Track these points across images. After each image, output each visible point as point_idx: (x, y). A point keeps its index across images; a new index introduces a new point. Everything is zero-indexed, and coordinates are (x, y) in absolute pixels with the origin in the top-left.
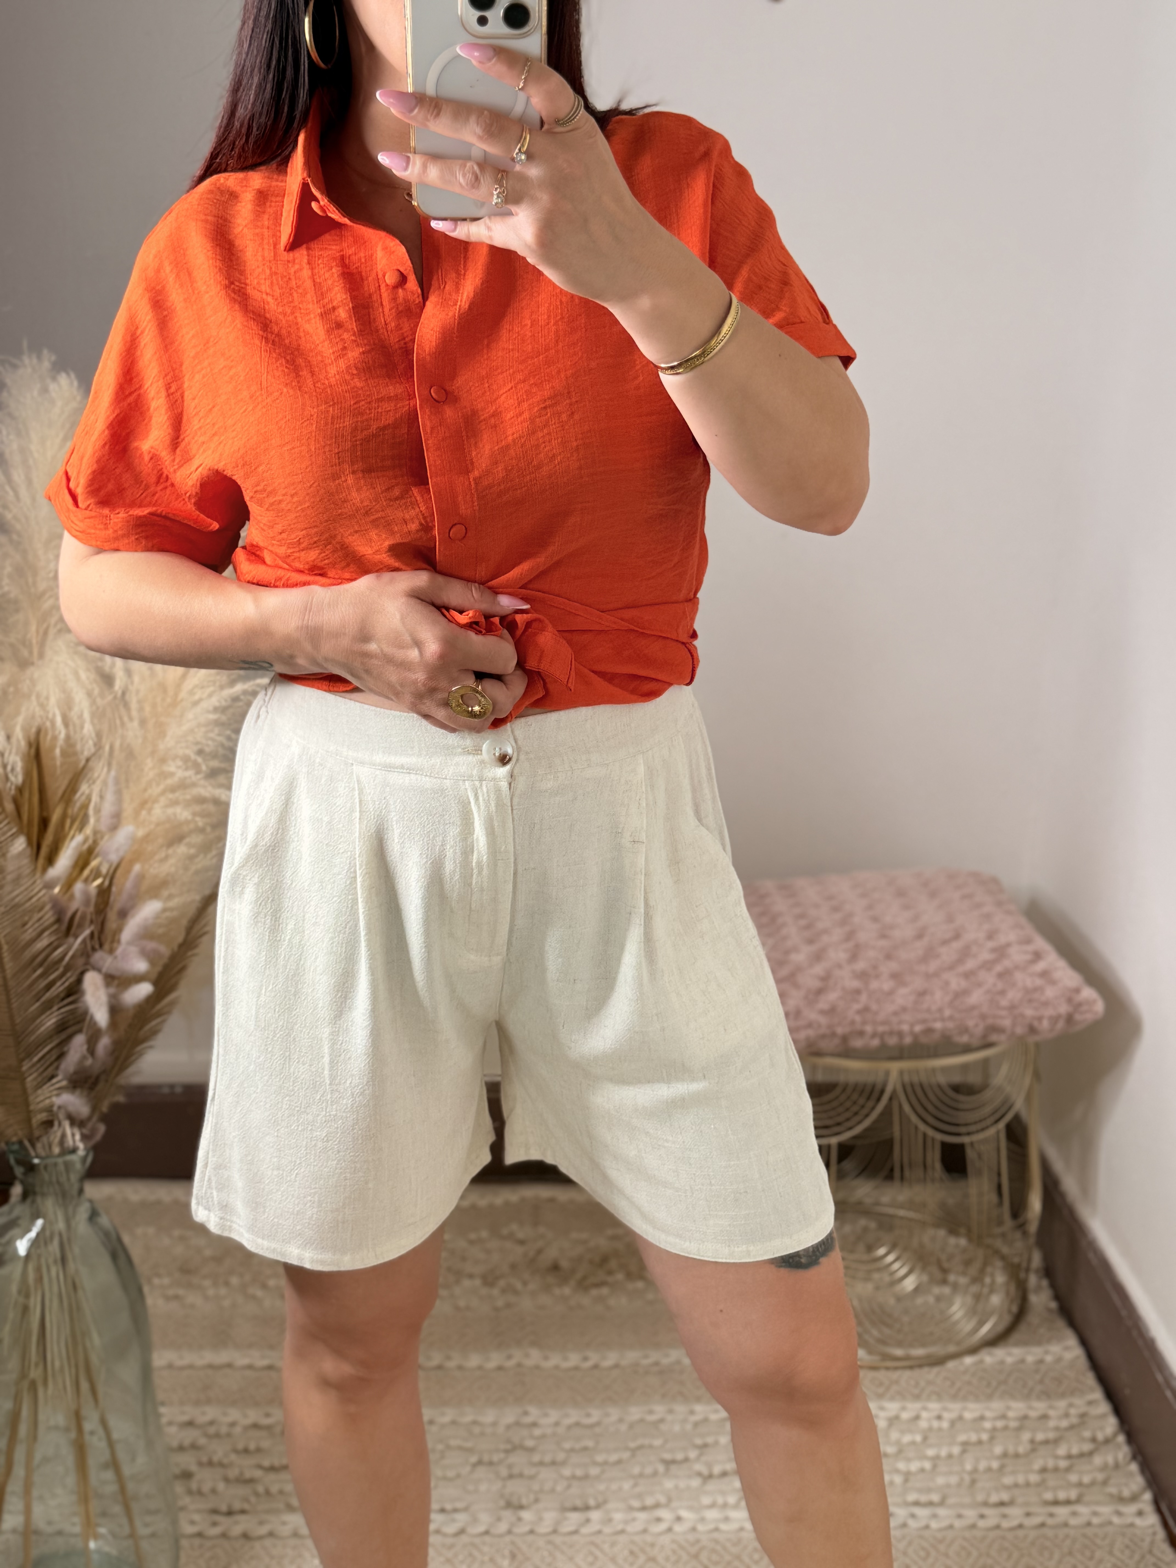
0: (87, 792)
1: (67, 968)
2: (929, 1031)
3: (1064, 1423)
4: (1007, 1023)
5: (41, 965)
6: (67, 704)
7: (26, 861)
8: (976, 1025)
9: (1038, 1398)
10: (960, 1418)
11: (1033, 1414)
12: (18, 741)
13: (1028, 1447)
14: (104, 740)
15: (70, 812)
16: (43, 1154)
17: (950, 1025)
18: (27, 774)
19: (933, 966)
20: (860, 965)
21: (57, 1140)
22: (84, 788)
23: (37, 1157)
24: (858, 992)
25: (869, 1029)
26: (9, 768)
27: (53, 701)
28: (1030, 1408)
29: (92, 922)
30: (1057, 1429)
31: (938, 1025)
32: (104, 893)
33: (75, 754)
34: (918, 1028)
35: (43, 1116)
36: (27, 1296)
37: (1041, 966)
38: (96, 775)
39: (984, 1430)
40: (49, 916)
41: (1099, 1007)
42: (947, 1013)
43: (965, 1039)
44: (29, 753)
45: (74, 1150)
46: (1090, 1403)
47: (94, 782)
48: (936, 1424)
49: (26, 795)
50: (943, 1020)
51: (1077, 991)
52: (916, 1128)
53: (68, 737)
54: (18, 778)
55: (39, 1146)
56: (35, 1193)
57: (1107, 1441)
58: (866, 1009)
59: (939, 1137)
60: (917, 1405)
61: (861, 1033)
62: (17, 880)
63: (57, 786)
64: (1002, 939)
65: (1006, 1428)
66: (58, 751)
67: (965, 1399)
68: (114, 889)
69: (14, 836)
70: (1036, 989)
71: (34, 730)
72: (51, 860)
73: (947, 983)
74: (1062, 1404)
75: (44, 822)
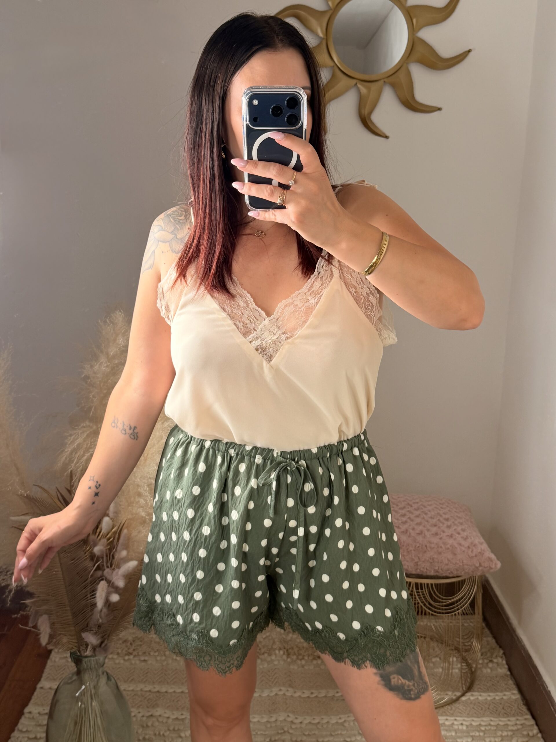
3: (515, 728)
9: (504, 717)
10: (471, 724)
11: (502, 723)
13: (500, 739)
28: (500, 721)
30: (512, 731)
39: (482, 731)
46: (526, 719)
48: (460, 727)
57: (533, 736)
60: (453, 718)
65: (490, 730)
67: (472, 716)
74: (513, 719)
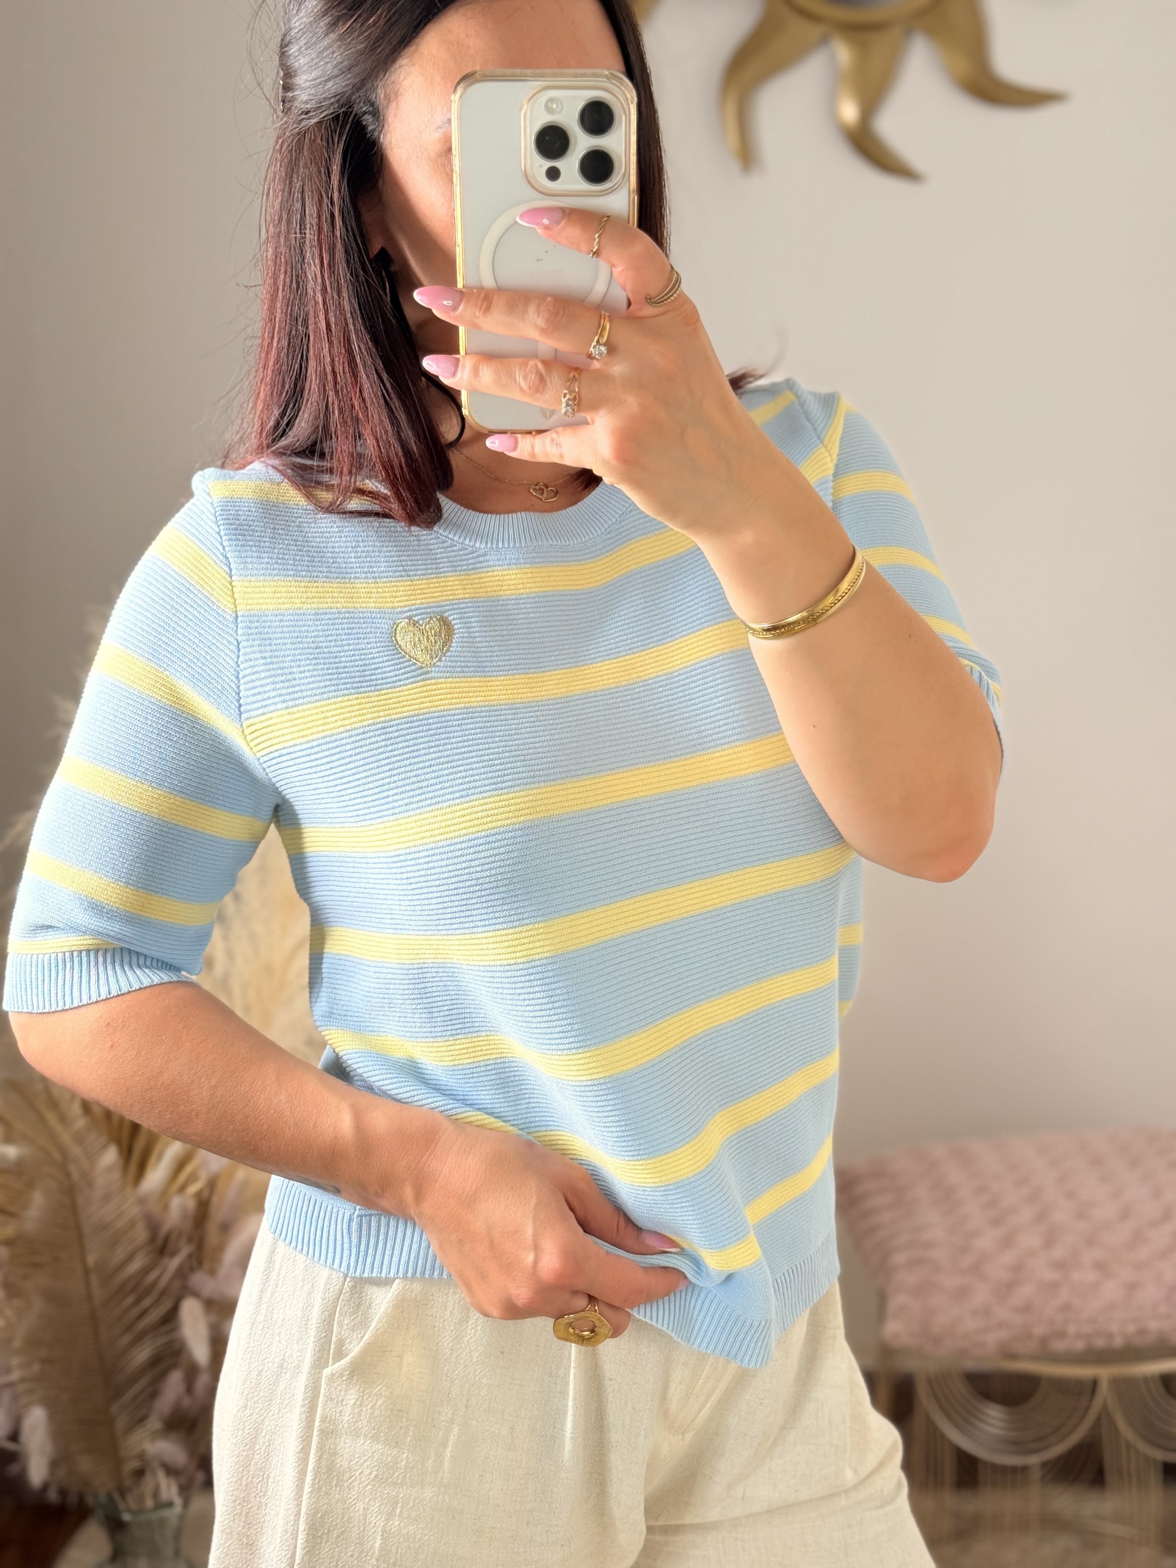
1: (163, 1293)
2: (1142, 1332)
5: (133, 1290)
7: (116, 1175)
16: (134, 1508)
17: (1167, 1324)
19: (1143, 1253)
21: (150, 1492)
23: (129, 1511)
24: (1056, 1285)
25: (1072, 1329)
29: (190, 1240)
31: (1153, 1325)
32: (203, 1206)
34: (1130, 1328)
35: (133, 1465)
40: (141, 1234)
42: (1163, 1310)
45: (170, 1504)
50: (1158, 1318)
52: (1134, 1445)
55: (131, 1499)
56: (125, 1554)
58: (1067, 1306)
59: (1161, 1454)
61: (1062, 1335)
62: (107, 1198)
68: (215, 1200)
69: (105, 1147)
72: (142, 1172)
73: (1160, 1275)
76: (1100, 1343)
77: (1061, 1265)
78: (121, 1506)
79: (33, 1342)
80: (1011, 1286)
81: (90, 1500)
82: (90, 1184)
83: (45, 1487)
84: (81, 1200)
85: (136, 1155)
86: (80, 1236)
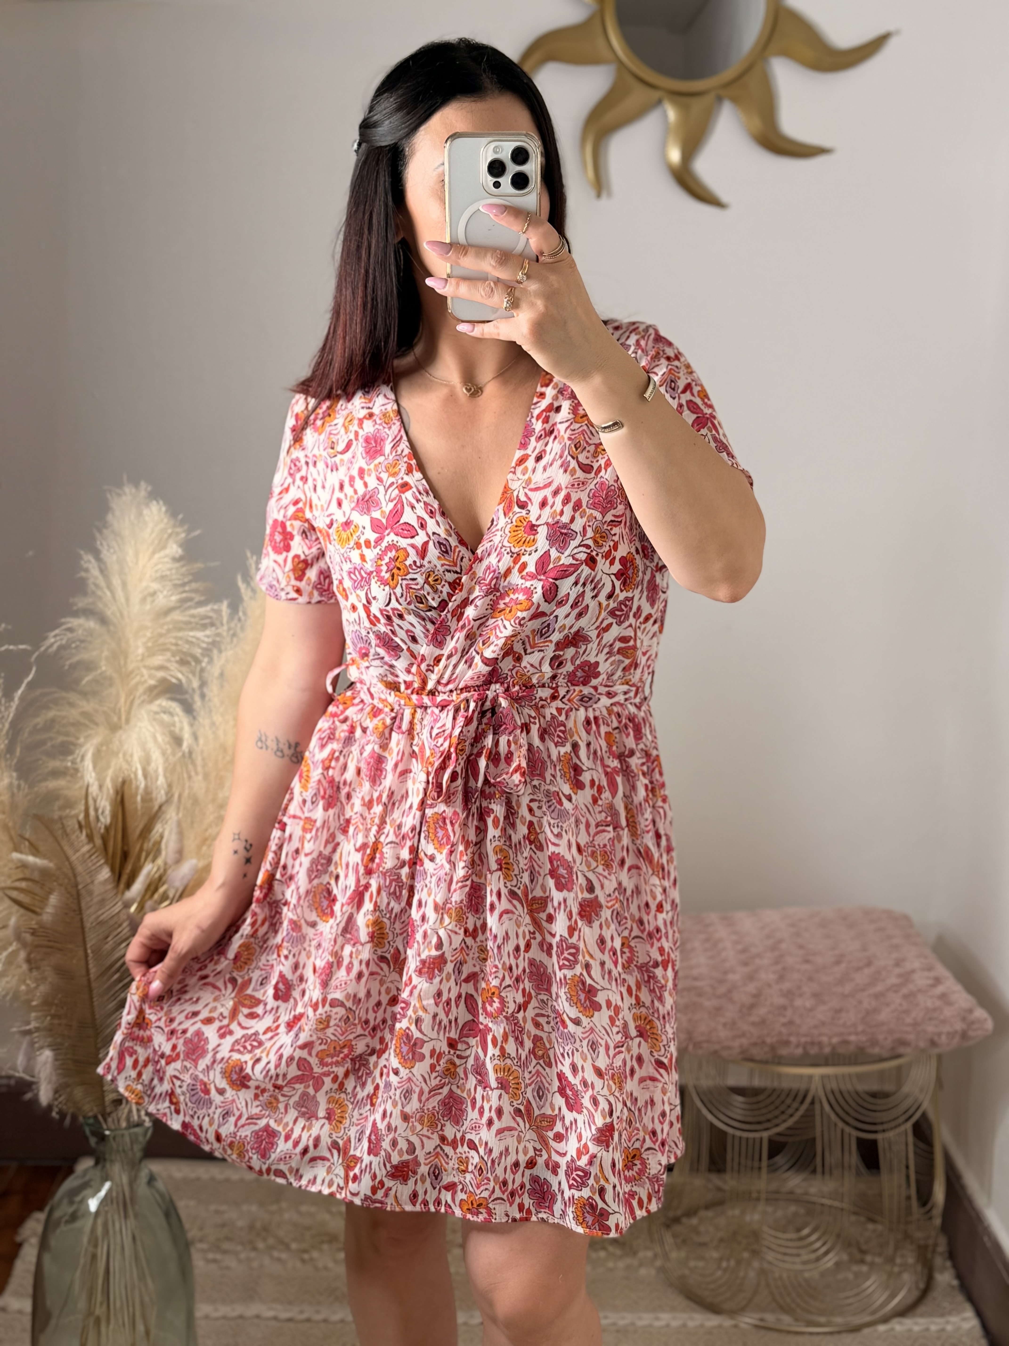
0: (161, 830)
2: (846, 1042)
4: (911, 1037)
6: (146, 761)
7: (109, 887)
8: (886, 1039)
12: (108, 789)
14: (174, 789)
15: (145, 846)
16: (113, 1127)
17: (863, 1038)
18: (114, 816)
19: (848, 988)
20: (786, 985)
21: (124, 1116)
22: (158, 828)
23: (108, 1129)
24: (784, 1008)
25: (793, 1039)
26: (100, 811)
27: (136, 758)
31: (853, 1038)
33: (151, 800)
34: (835, 1040)
35: (113, 1097)
36: (96, 1246)
37: (940, 989)
38: (168, 817)
40: (126, 931)
41: (990, 1025)
42: (860, 1028)
43: (876, 1050)
44: (116, 799)
45: (138, 1124)
47: (166, 823)
49: (112, 833)
50: (857, 1034)
51: (970, 1011)
52: (836, 1125)
53: (146, 787)
54: (106, 819)
55: (110, 1120)
56: (105, 1160)
58: (791, 1023)
59: (855, 1133)
61: (787, 1043)
62: (102, 902)
63: (136, 826)
64: (908, 966)
66: (139, 798)
69: (101, 867)
70: (935, 1010)
71: (120, 780)
72: (128, 885)
73: (860, 1002)
75: (125, 856)
76: (813, 1051)
77: (789, 994)
78: (105, 1126)
79: (47, 1002)
80: (752, 1007)
81: (81, 1119)
82: (90, 893)
83: (50, 1107)
84: (83, 904)
85: (124, 878)
86: (83, 927)
